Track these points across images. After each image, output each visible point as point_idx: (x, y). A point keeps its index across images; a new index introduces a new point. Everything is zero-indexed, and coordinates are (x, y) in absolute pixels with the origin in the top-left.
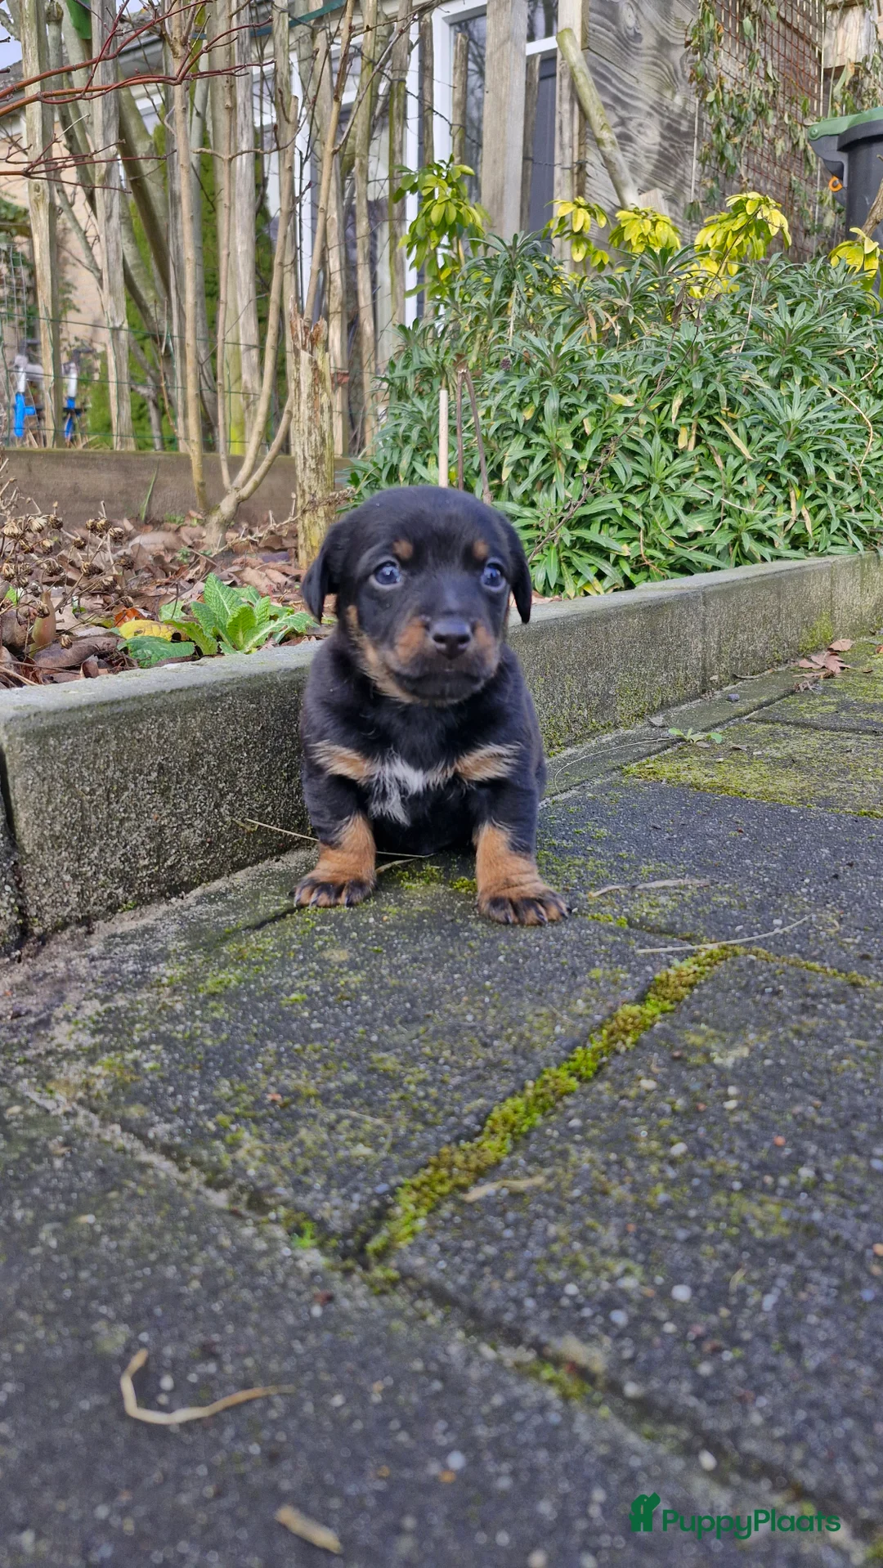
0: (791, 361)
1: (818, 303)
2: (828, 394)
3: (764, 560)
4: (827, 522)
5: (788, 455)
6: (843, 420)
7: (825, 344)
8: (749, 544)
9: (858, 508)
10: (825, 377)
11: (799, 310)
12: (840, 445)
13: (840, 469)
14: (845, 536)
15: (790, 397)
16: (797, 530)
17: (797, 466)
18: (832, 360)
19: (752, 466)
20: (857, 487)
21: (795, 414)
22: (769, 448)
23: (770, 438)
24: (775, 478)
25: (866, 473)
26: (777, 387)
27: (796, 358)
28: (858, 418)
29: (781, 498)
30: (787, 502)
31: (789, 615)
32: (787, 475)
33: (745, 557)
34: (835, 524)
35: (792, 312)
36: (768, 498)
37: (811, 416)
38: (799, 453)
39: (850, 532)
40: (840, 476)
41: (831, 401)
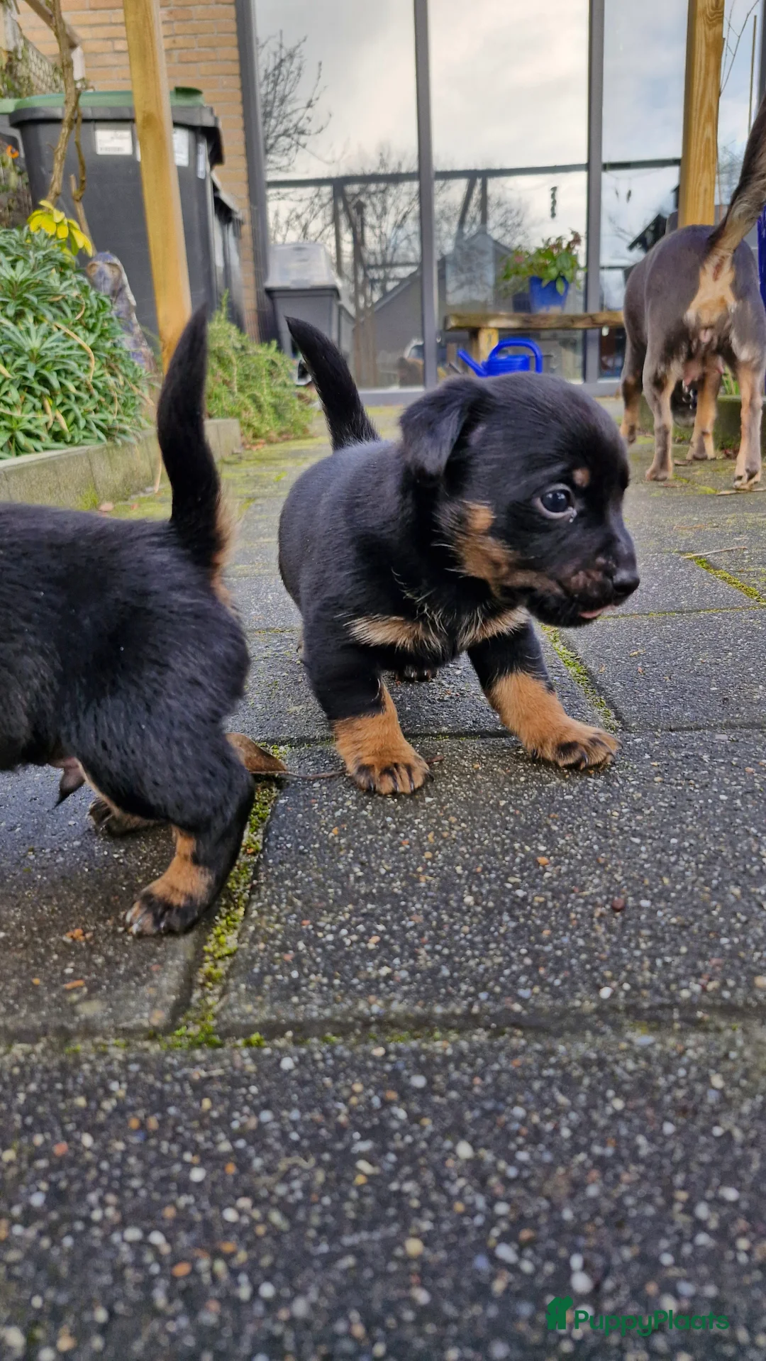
0: (21, 304)
1: (32, 262)
2: (55, 329)
3: (36, 450)
4: (76, 421)
5: (37, 374)
6: (71, 348)
7: (45, 292)
8: (22, 439)
9: (95, 411)
10: (49, 316)
11: (20, 265)
12: (72, 366)
13: (77, 383)
14: (91, 431)
15: (28, 331)
16: (56, 429)
17: (44, 381)
18: (52, 304)
19: (12, 382)
20: (91, 396)
21: (34, 343)
22: (22, 369)
23: (20, 361)
24: (30, 390)
25: (95, 387)
26: (15, 323)
27: (25, 302)
28: (80, 347)
29: (39, 405)
30: (43, 408)
31: (66, 487)
32: (39, 388)
33: (20, 450)
34: (82, 423)
35: (13, 267)
36: (29, 406)
37: (47, 344)
38: (44, 372)
39: (94, 428)
40: (78, 388)
41: (58, 335)
